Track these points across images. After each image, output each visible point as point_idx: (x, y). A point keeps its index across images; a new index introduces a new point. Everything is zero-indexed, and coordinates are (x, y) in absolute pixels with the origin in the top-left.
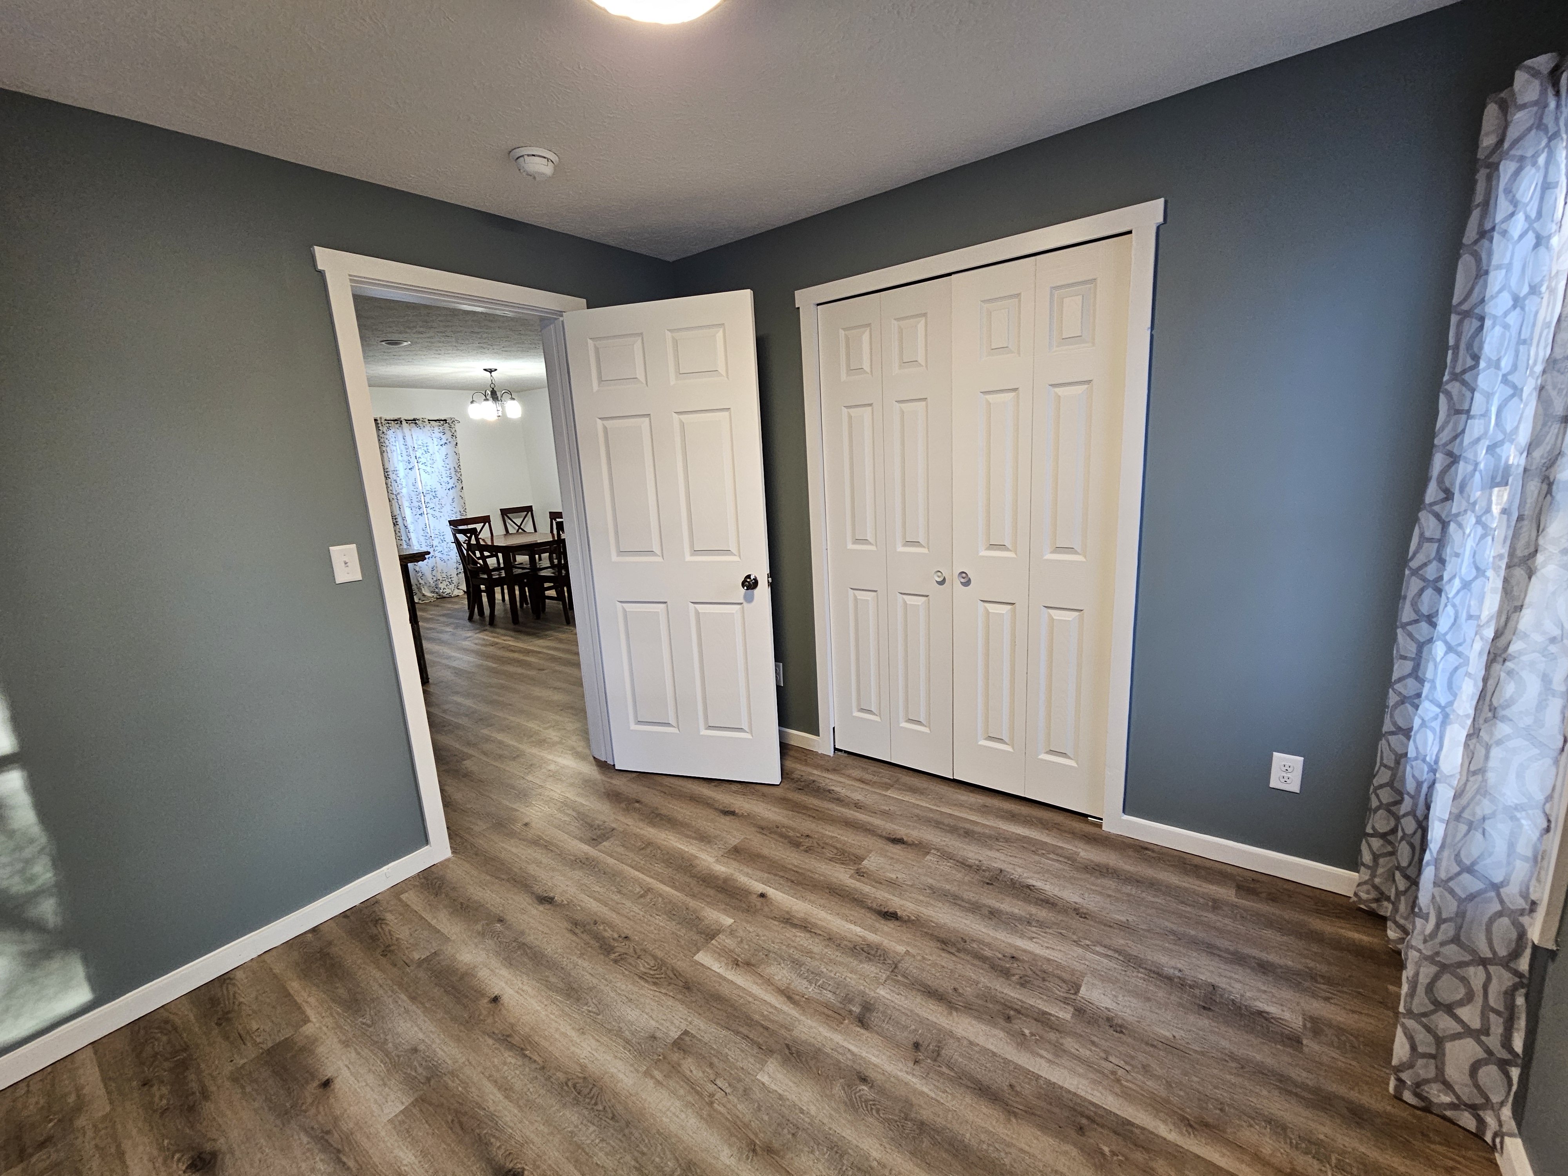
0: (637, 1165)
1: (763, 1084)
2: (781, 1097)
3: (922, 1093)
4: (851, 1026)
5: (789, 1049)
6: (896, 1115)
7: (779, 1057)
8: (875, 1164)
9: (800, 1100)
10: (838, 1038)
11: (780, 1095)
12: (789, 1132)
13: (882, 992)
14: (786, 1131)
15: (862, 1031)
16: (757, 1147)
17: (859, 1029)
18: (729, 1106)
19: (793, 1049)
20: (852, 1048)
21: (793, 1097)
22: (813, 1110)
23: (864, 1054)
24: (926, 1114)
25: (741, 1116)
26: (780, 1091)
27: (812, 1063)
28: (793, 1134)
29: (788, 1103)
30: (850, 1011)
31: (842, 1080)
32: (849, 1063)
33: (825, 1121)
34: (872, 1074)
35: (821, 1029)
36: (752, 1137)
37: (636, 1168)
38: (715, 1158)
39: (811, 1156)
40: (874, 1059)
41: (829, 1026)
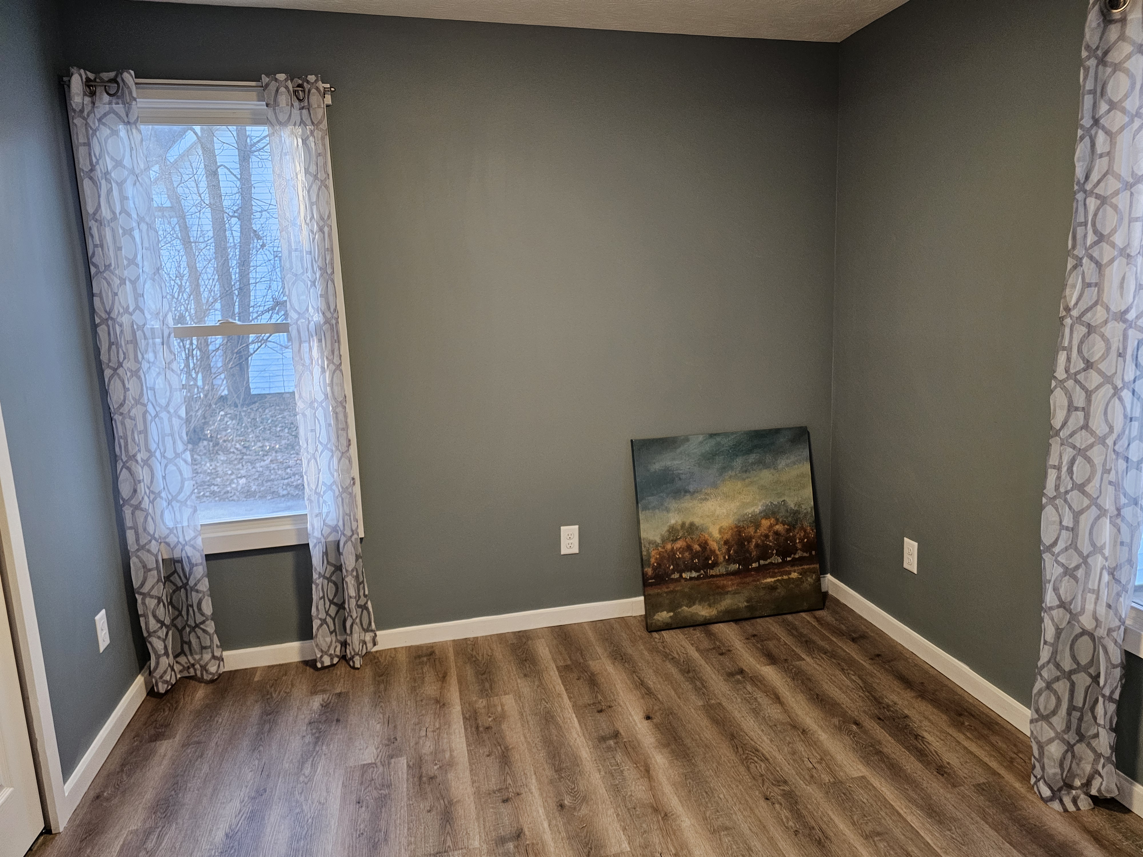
0: (751, 853)
1: (629, 843)
2: (624, 829)
3: (539, 780)
4: (528, 838)
5: (589, 852)
6: (565, 782)
7: (602, 852)
8: (603, 773)
9: (613, 820)
10: (548, 837)
11: (623, 831)
12: (636, 811)
13: (476, 844)
14: (637, 813)
15: (526, 830)
16: (663, 815)
17: (527, 833)
18: (664, 846)
19: (585, 850)
20: (546, 825)
21: (617, 825)
22: (611, 811)
23: (543, 817)
24: (549, 772)
25: (660, 836)
26: (622, 833)
27: (583, 834)
28: (635, 808)
29: (622, 824)
30: (516, 847)
31: (576, 814)
32: (559, 819)
33: (608, 802)
34: (552, 804)
35: (552, 849)
36: (661, 822)
37: (752, 851)
38: (694, 826)
39: (633, 794)
40: (541, 811)
41: (544, 847)
